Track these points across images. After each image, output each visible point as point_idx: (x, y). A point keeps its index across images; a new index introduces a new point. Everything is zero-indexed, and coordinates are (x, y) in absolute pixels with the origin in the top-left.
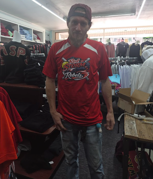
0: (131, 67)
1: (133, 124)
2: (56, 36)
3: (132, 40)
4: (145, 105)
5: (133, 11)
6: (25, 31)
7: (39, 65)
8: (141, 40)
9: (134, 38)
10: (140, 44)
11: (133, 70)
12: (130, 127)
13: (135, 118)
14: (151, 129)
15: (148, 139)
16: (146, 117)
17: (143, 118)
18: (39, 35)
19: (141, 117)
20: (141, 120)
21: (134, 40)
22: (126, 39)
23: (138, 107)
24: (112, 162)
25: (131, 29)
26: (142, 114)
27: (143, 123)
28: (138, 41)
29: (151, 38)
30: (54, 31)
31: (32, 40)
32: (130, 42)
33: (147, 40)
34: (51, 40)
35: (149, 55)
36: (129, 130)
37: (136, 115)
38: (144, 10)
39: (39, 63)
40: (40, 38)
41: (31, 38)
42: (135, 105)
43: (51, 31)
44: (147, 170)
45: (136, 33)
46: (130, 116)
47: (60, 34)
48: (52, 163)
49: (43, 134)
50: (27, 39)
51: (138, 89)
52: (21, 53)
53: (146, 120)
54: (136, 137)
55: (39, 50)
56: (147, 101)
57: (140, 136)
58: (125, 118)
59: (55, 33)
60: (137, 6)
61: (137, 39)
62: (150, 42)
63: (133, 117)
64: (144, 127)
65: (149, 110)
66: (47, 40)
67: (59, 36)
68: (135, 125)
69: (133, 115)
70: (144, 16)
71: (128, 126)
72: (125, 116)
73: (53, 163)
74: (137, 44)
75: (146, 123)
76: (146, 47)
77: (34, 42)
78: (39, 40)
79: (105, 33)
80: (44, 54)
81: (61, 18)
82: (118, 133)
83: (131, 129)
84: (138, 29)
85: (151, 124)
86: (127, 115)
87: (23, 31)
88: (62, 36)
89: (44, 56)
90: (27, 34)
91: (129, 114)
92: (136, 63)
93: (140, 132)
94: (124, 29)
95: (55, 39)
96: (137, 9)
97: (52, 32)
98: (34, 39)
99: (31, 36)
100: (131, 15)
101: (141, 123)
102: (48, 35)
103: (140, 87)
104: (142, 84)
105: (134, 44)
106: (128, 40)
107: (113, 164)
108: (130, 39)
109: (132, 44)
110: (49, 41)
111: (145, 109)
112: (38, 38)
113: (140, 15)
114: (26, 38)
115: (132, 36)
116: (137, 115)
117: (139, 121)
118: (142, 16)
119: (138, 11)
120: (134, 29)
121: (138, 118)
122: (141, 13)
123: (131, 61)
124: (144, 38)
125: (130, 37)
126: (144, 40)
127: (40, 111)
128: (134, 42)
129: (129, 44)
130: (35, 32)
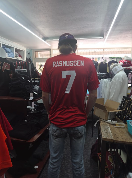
0: (101, 81)
1: (108, 129)
2: (36, 55)
3: (101, 59)
4: (116, 112)
5: (102, 35)
6: (8, 49)
7: (24, 79)
8: (108, 59)
9: (102, 58)
10: (107, 63)
11: (103, 83)
12: (106, 131)
13: (109, 123)
14: (123, 132)
15: (122, 140)
16: (118, 122)
17: (115, 123)
18: (20, 53)
19: (114, 122)
20: (114, 125)
21: (102, 59)
22: (96, 58)
23: (111, 114)
24: (89, 162)
25: (99, 50)
26: (114, 119)
27: (116, 127)
28: (106, 60)
29: (116, 58)
30: (34, 50)
31: (14, 58)
32: (99, 61)
33: (112, 59)
34: (31, 58)
35: (118, 71)
36: (105, 133)
37: (109, 121)
38: (110, 35)
39: (23, 77)
40: (21, 55)
41: (13, 55)
42: (108, 112)
43: (31, 50)
44: (120, 167)
45: (104, 53)
46: (105, 122)
47: (39, 52)
48: (36, 167)
49: (29, 141)
50: (10, 57)
51: (110, 99)
52: (6, 68)
53: (118, 125)
54: (112, 140)
55: (21, 66)
56: (118, 109)
57: (115, 138)
58: (101, 124)
59: (35, 52)
60: (105, 31)
61: (105, 58)
62: (115, 61)
63: (107, 122)
64: (117, 131)
65: (120, 116)
66: (27, 58)
67: (38, 55)
68: (109, 129)
69: (107, 121)
70: (110, 39)
71: (104, 131)
72: (101, 122)
73: (38, 167)
74: (105, 63)
75: (118, 127)
76: (113, 65)
77: (16, 59)
78: (20, 58)
79: (78, 53)
80: (26, 69)
81: (41, 38)
82: (92, 137)
83: (107, 132)
84: (106, 50)
85: (122, 128)
86: (102, 121)
87: (5, 49)
88: (41, 55)
89: (26, 71)
90: (9, 52)
91: (103, 120)
92: (105, 78)
93: (114, 135)
94: (94, 50)
95: (35, 57)
96: (105, 34)
97: (33, 50)
98: (16, 57)
99: (13, 54)
100: (100, 38)
101: (115, 128)
102: (29, 53)
103: (111, 97)
104: (113, 95)
105: (102, 62)
106: (98, 60)
107: (89, 164)
108: (99, 58)
109: (101, 62)
110: (29, 59)
111: (116, 116)
112: (20, 56)
113: (108, 38)
114: (8, 56)
115: (101, 56)
116: (111, 121)
117: (112, 126)
118: (108, 39)
119: (106, 35)
120: (102, 50)
121: (112, 123)
122: (108, 36)
123: (101, 76)
124: (110, 58)
125: (99, 57)
126: (110, 59)
127: (25, 120)
128: (102, 61)
129: (99, 63)
130: (17, 50)
